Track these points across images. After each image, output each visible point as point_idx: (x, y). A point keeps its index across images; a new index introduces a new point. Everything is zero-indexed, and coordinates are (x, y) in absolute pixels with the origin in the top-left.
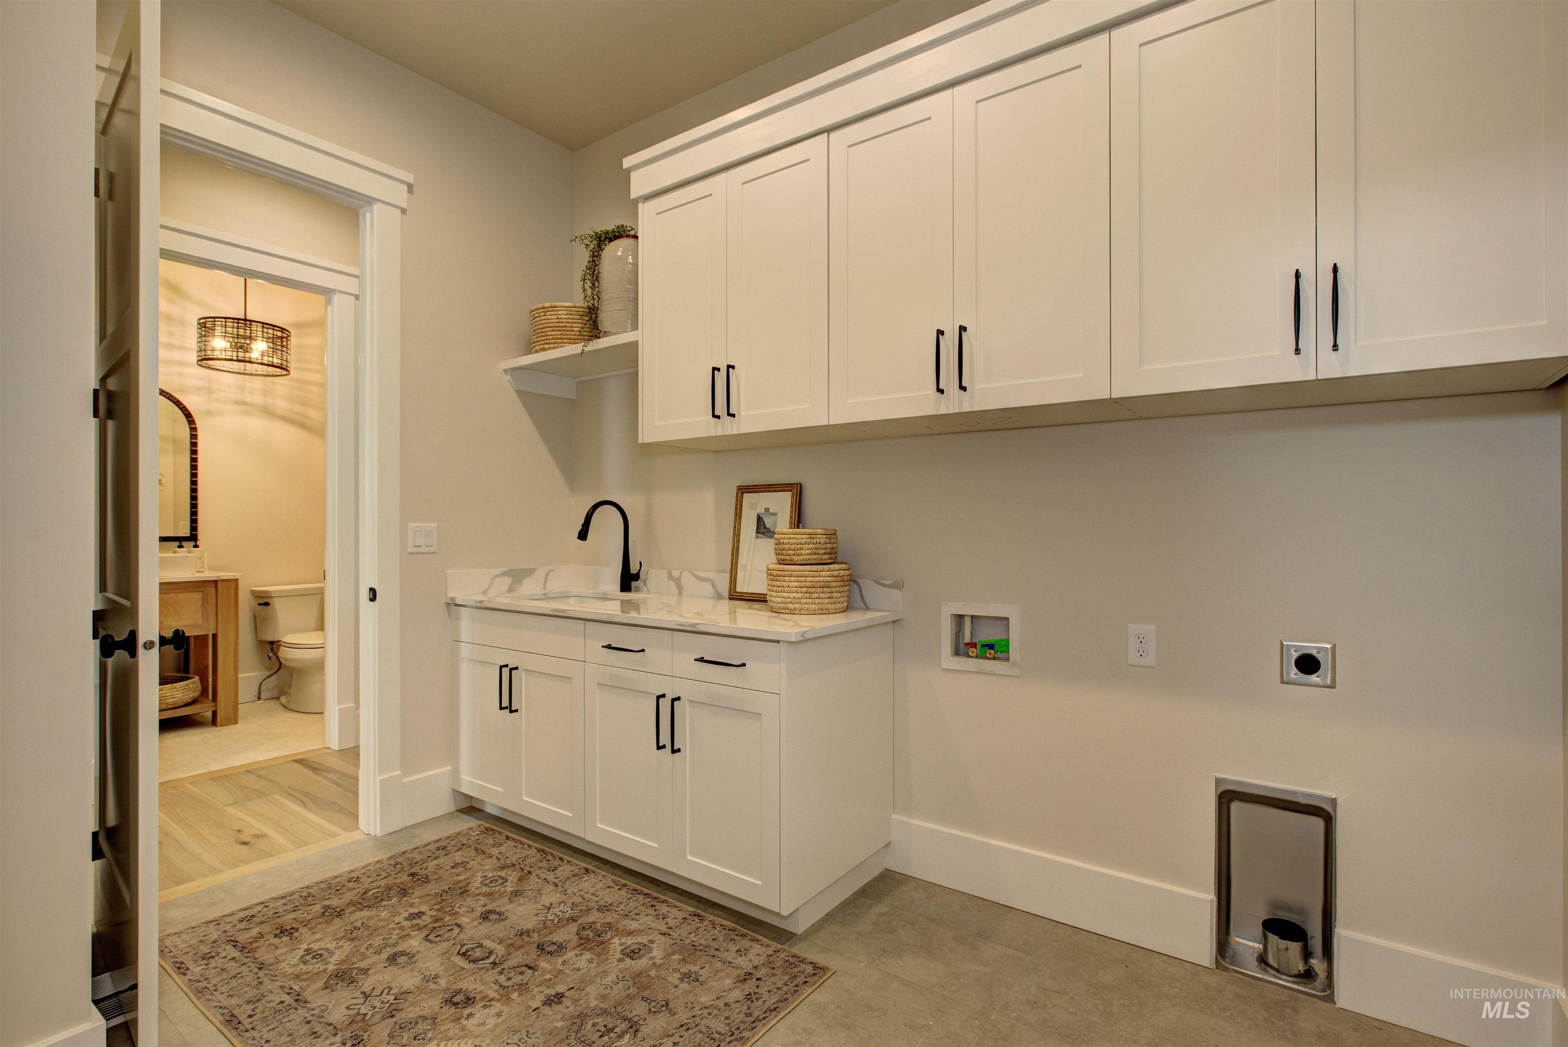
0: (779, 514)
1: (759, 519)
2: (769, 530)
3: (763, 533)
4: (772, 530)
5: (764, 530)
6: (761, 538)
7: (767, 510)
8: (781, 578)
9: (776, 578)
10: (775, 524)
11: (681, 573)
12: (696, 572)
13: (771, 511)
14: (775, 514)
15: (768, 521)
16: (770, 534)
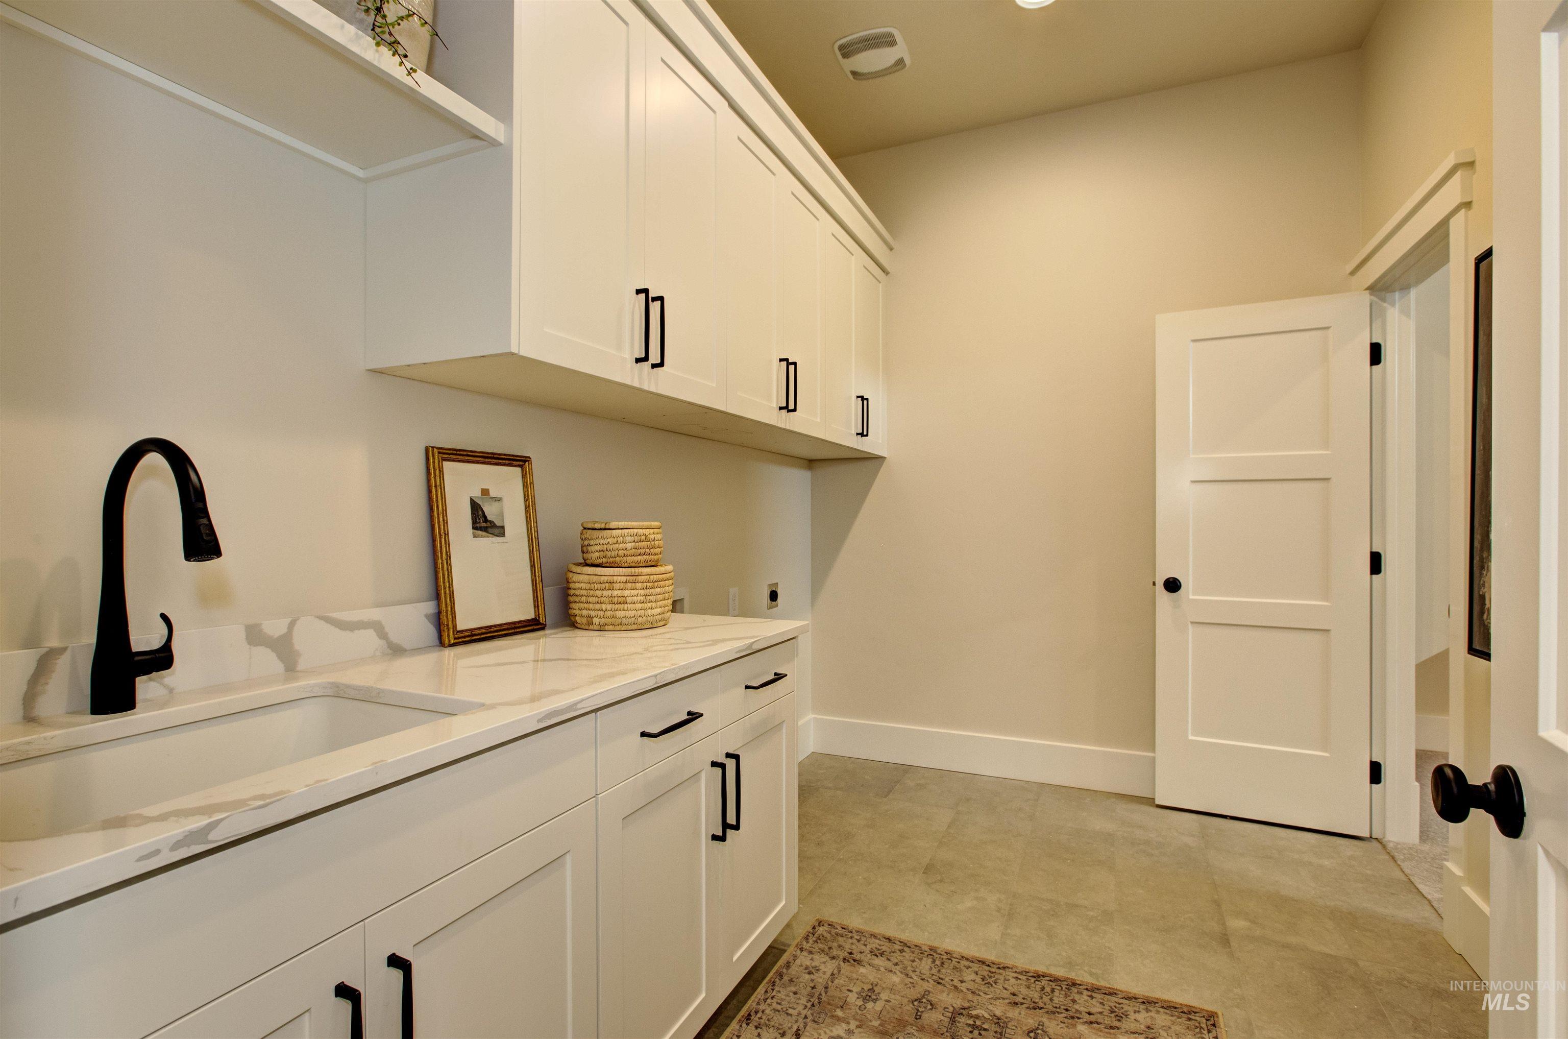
0: (504, 499)
1: (476, 508)
2: (493, 525)
3: (485, 529)
4: (498, 524)
5: (484, 525)
6: (482, 537)
7: (485, 492)
8: (662, 583)
9: (656, 584)
10: (501, 515)
11: (292, 625)
12: (335, 615)
13: (492, 494)
14: (499, 500)
15: (490, 511)
16: (496, 531)
